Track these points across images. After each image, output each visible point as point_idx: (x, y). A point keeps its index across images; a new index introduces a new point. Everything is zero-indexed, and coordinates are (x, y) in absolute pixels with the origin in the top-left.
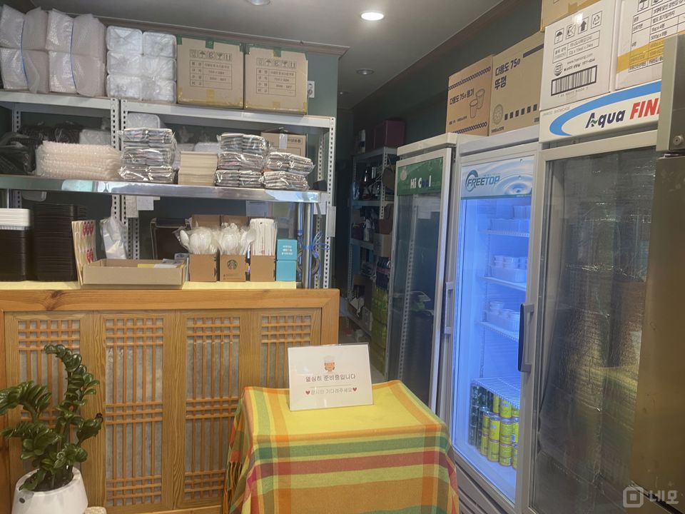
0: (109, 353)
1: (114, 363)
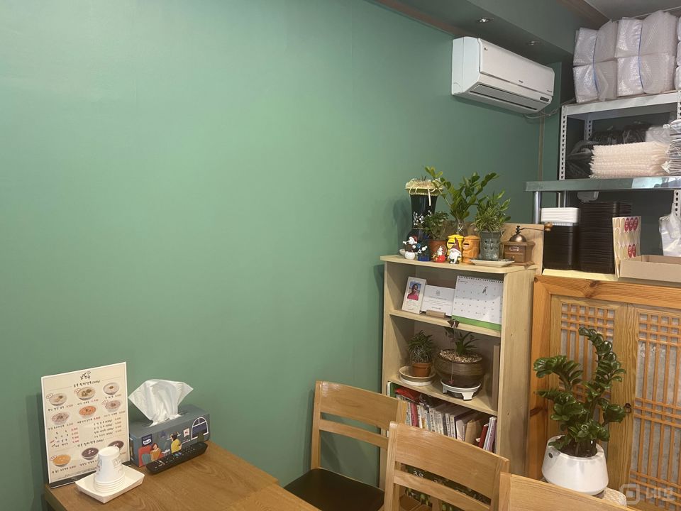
0: (641, 347)
1: (646, 358)
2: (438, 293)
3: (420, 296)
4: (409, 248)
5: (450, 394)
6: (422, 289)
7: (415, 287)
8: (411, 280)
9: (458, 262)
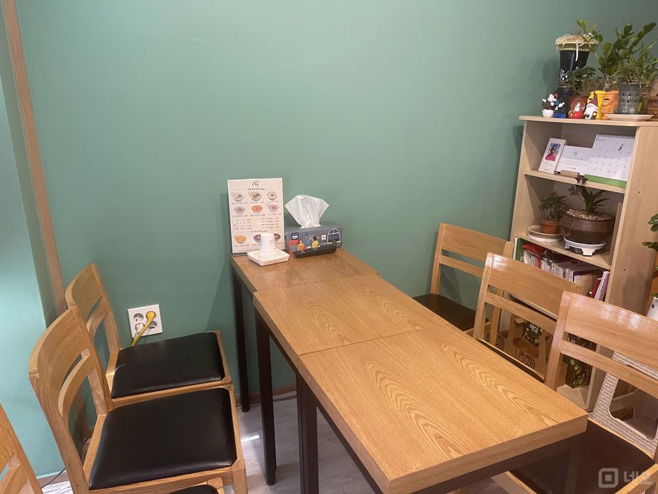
2: (576, 153)
4: (547, 106)
5: (572, 249)
6: (560, 151)
7: (555, 147)
9: (594, 118)
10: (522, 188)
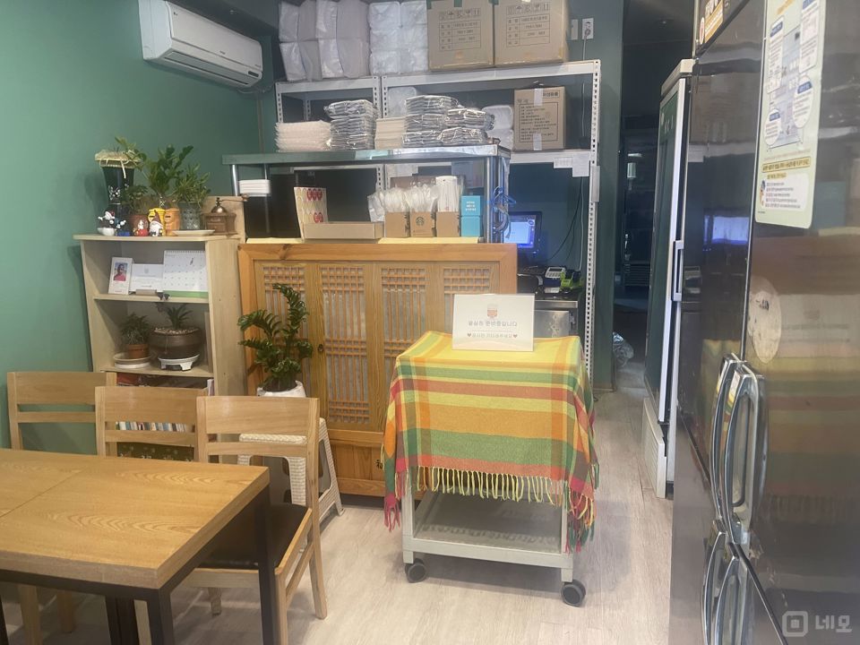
0: (325, 296)
1: (330, 304)
2: (147, 271)
3: (128, 276)
4: (106, 224)
5: (169, 368)
7: (121, 267)
8: (116, 260)
9: (160, 235)
10: (95, 315)
